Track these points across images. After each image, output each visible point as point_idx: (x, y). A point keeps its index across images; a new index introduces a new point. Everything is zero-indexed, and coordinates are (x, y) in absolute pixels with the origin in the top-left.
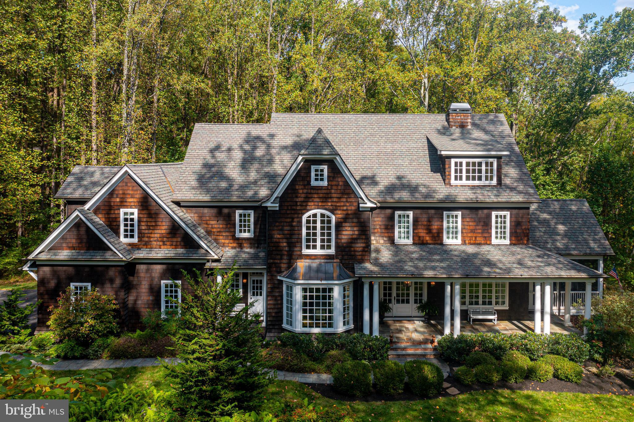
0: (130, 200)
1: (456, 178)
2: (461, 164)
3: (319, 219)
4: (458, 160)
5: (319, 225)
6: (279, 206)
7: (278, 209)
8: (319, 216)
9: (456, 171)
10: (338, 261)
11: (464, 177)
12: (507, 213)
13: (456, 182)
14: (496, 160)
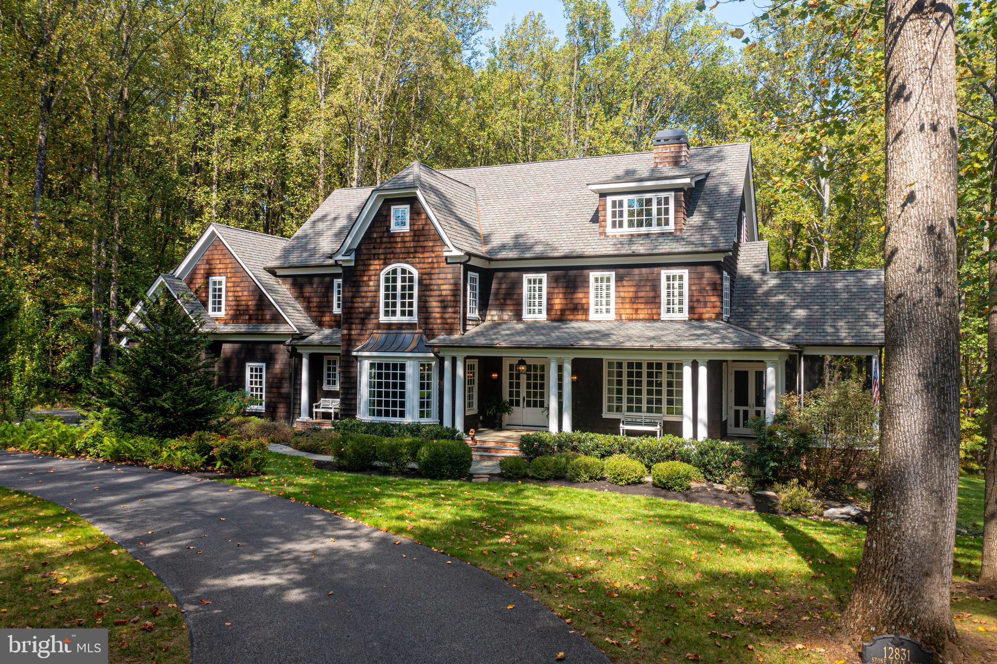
0: (219, 266)
1: (614, 225)
2: (621, 203)
3: (399, 276)
4: (617, 198)
5: (399, 284)
6: (356, 261)
7: (353, 264)
8: (399, 271)
9: (614, 215)
10: (421, 331)
11: (625, 223)
12: (685, 272)
13: (614, 230)
14: (673, 193)
